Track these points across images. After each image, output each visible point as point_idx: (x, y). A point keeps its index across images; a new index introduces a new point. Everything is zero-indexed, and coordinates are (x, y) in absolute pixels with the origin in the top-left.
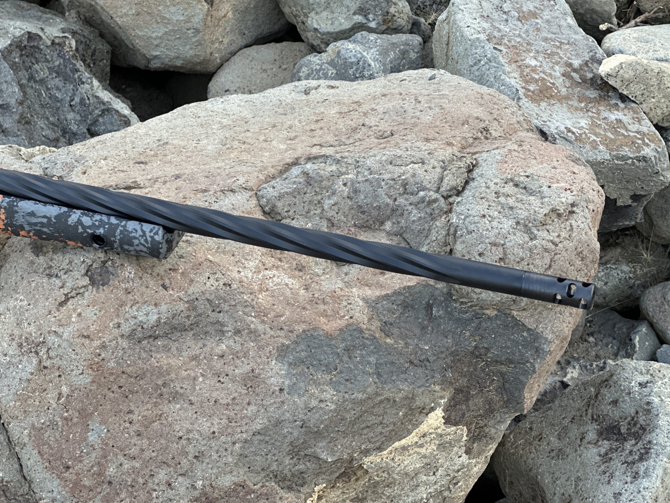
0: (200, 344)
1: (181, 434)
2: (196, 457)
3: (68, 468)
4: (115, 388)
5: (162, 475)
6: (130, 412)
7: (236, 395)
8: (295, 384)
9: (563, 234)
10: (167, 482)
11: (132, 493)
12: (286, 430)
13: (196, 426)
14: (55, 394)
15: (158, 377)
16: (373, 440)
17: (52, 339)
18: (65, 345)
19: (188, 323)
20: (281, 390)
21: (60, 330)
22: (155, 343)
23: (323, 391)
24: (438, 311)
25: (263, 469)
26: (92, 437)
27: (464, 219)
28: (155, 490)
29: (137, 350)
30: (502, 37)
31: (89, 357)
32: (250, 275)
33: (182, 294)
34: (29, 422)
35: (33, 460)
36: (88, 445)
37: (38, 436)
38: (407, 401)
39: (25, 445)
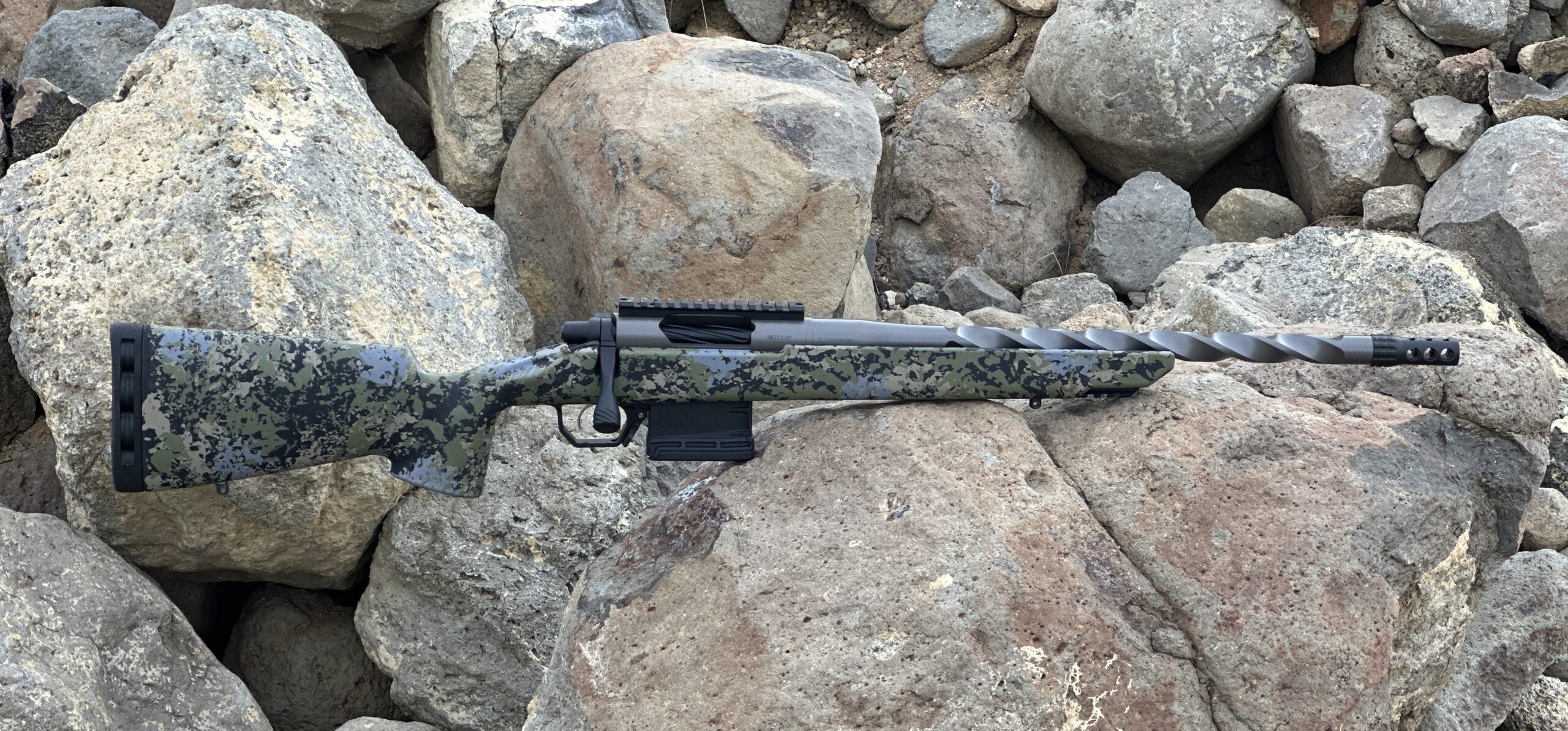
0: (1278, 462)
1: (1298, 530)
2: (1318, 548)
3: (1203, 572)
4: (1225, 498)
5: (1294, 566)
6: (1246, 517)
7: (1329, 496)
8: (1373, 485)
10: (1300, 571)
11: (1270, 583)
12: (1379, 525)
13: (1308, 521)
14: (1170, 511)
15: (1258, 487)
16: (1430, 551)
17: (1154, 463)
18: (1172, 464)
19: (1260, 446)
20: (1366, 491)
21: (1160, 454)
22: (1243, 461)
23: (1398, 492)
24: (1450, 437)
26: (1216, 541)
28: (1291, 579)
29: (1231, 467)
31: (1195, 471)
34: (1152, 538)
35: (1165, 571)
36: (1217, 548)
37: (1164, 548)
38: (1451, 514)
39: (1154, 560)
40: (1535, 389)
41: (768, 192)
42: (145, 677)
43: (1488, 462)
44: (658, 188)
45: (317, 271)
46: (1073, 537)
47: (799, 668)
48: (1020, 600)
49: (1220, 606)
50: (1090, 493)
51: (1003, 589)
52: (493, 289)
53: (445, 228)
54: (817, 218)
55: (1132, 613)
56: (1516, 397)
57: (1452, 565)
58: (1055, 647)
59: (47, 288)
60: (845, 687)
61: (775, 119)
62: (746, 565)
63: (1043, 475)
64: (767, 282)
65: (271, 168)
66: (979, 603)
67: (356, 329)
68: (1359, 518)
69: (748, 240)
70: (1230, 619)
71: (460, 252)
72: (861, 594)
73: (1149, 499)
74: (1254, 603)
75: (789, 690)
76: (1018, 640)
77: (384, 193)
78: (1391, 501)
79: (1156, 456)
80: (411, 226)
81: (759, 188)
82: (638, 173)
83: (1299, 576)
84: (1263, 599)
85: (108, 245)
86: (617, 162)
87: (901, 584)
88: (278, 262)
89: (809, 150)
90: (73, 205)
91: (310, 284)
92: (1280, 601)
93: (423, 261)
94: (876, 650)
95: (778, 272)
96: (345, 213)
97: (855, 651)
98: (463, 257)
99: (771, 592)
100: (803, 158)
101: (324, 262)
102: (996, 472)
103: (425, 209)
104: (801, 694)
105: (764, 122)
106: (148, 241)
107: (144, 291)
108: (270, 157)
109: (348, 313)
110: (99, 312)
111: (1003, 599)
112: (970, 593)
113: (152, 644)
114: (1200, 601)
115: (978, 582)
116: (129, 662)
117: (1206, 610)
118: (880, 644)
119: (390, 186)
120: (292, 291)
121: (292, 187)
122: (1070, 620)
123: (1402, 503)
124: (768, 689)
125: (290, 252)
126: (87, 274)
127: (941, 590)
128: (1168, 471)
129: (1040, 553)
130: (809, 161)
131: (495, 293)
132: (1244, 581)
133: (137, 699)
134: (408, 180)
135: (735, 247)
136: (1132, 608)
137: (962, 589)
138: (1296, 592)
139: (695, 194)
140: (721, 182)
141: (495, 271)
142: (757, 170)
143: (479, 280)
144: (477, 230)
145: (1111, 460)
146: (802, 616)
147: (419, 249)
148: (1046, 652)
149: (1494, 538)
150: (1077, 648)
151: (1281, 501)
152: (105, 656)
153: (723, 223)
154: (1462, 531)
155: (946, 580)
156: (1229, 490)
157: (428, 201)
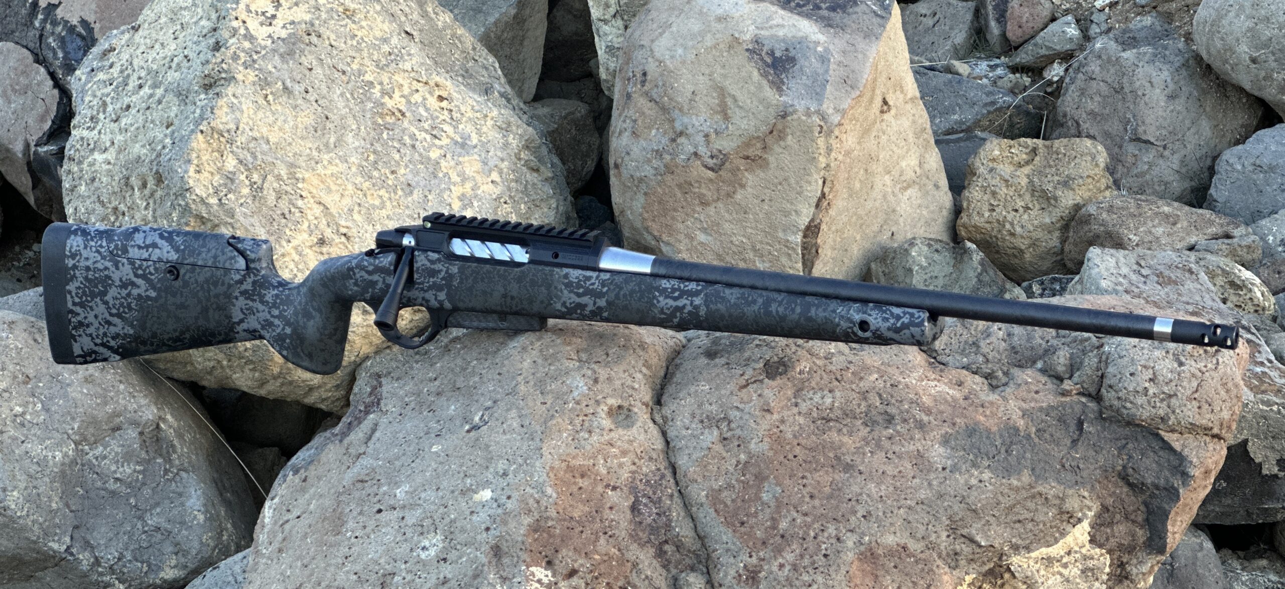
0: (868, 429)
1: (850, 496)
2: (864, 517)
3: (743, 523)
4: (790, 456)
5: (831, 530)
6: (803, 478)
7: (902, 468)
8: (956, 464)
9: (1209, 365)
10: (836, 536)
11: (802, 545)
12: (946, 504)
13: (865, 490)
14: (734, 461)
15: (829, 451)
16: (1023, 536)
17: (734, 414)
18: (747, 417)
19: (858, 411)
20: (944, 469)
21: (741, 406)
22: (827, 424)
23: (981, 473)
24: (1089, 427)
25: (923, 538)
26: (765, 497)
27: (1116, 348)
28: (825, 543)
29: (812, 428)
30: (1141, 293)
31: (767, 427)
32: (914, 382)
33: (854, 386)
34: (707, 484)
35: (709, 518)
36: (763, 504)
37: (715, 497)
38: (1057, 502)
39: (702, 505)
40: (1197, 391)
41: (743, 114)
42: (115, 472)
43: (1131, 457)
44: (656, 102)
45: (265, 147)
46: (633, 472)
47: (359, 555)
48: (542, 523)
49: (746, 558)
50: (671, 434)
51: (530, 511)
52: (495, 176)
53: (452, 118)
54: (782, 143)
55: (666, 552)
56: (1170, 396)
57: (1069, 553)
58: (565, 572)
59: (82, 139)
60: (389, 577)
61: (765, 49)
62: (364, 453)
63: (630, 410)
64: (738, 196)
65: (242, 55)
66: (505, 522)
67: (312, 201)
68: (923, 494)
69: (722, 157)
70: (752, 572)
71: (459, 140)
72: (423, 495)
73: (718, 448)
74: (781, 560)
75: (348, 572)
76: (528, 560)
77: (381, 83)
78: (966, 482)
79: (737, 407)
80: (407, 114)
81: (737, 110)
82: (643, 86)
83: (834, 541)
84: (790, 557)
85: (128, 107)
86: (631, 74)
87: (453, 492)
88: (223, 136)
89: (785, 80)
90: (122, 72)
91: (255, 158)
92: (806, 561)
93: (413, 146)
94: (424, 548)
95: (750, 190)
96: (312, 99)
97: (406, 547)
98: (463, 146)
99: (367, 481)
100: (778, 86)
101: (273, 140)
102: (578, 403)
103: (432, 102)
104: (355, 577)
105: (756, 50)
106: (148, 108)
107: (137, 149)
108: (247, 45)
109: (300, 185)
110: (109, 163)
111: (527, 520)
112: (500, 511)
113: (129, 446)
114: (728, 550)
115: (510, 501)
116: (105, 457)
117: (732, 560)
118: (426, 543)
119: (390, 78)
120: (235, 162)
121: (257, 73)
122: (587, 550)
123: (982, 485)
124: (332, 569)
125: (237, 128)
126: (108, 130)
127: (481, 502)
128: (741, 423)
129: (583, 483)
130: (783, 90)
131: (498, 179)
132: (778, 538)
133: (105, 489)
134: (413, 74)
135: (711, 162)
136: (667, 547)
137: (495, 505)
138: (825, 556)
139: (681, 110)
140: (707, 101)
141: (502, 160)
142: (738, 94)
143: (478, 166)
144: (490, 123)
145: (700, 406)
146: (378, 507)
147: (413, 137)
148: (554, 576)
149: (1141, 535)
150: (589, 577)
151: (848, 468)
152: (82, 450)
153: (700, 139)
154: (1080, 521)
155: (486, 495)
156: (797, 450)
157: (437, 93)
